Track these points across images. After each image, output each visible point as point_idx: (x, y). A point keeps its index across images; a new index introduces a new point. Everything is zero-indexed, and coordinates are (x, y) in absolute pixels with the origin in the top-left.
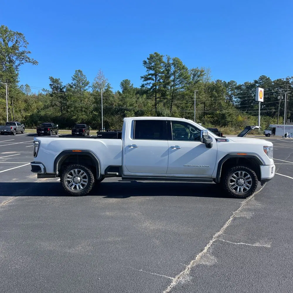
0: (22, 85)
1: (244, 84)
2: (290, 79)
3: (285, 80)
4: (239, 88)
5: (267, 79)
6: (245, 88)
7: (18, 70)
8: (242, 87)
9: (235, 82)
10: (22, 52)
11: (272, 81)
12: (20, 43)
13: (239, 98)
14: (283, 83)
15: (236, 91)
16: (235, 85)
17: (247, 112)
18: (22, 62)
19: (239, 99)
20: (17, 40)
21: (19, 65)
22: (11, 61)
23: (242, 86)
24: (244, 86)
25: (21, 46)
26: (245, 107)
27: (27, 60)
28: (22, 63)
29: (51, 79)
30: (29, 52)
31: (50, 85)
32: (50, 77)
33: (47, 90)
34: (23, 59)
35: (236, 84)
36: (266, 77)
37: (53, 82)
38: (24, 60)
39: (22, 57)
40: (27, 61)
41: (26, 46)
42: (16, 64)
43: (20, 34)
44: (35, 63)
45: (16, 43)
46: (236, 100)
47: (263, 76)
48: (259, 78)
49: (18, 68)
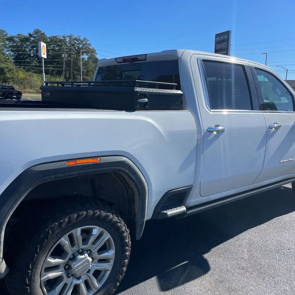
1: (16, 36)
2: (67, 37)
3: (62, 38)
4: (11, 39)
5: (42, 34)
6: (18, 40)
8: (15, 39)
9: (5, 32)
11: (48, 37)
13: (12, 51)
14: (61, 41)
15: (7, 42)
16: (6, 36)
17: (24, 68)
19: (12, 53)
23: (14, 37)
24: (17, 38)
26: (21, 62)
35: (7, 34)
36: (41, 32)
46: (8, 53)
47: (37, 30)
48: (34, 32)
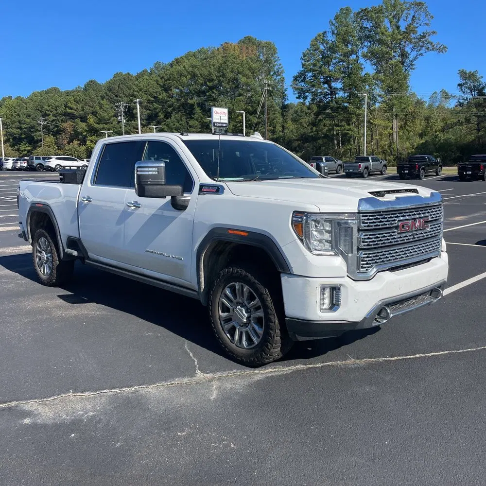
0: (436, 93)
7: (414, 67)
10: (422, 34)
12: (420, 20)
18: (421, 52)
20: (414, 16)
21: (416, 58)
22: (404, 55)
25: (420, 25)
27: (430, 46)
28: (421, 54)
29: (463, 74)
30: (434, 33)
31: (459, 85)
32: (459, 71)
33: (453, 95)
34: (422, 46)
37: (465, 78)
38: (424, 48)
39: (421, 44)
40: (428, 48)
41: (428, 22)
42: (411, 57)
43: (420, 4)
44: (441, 49)
45: (413, 20)
49: (413, 65)
